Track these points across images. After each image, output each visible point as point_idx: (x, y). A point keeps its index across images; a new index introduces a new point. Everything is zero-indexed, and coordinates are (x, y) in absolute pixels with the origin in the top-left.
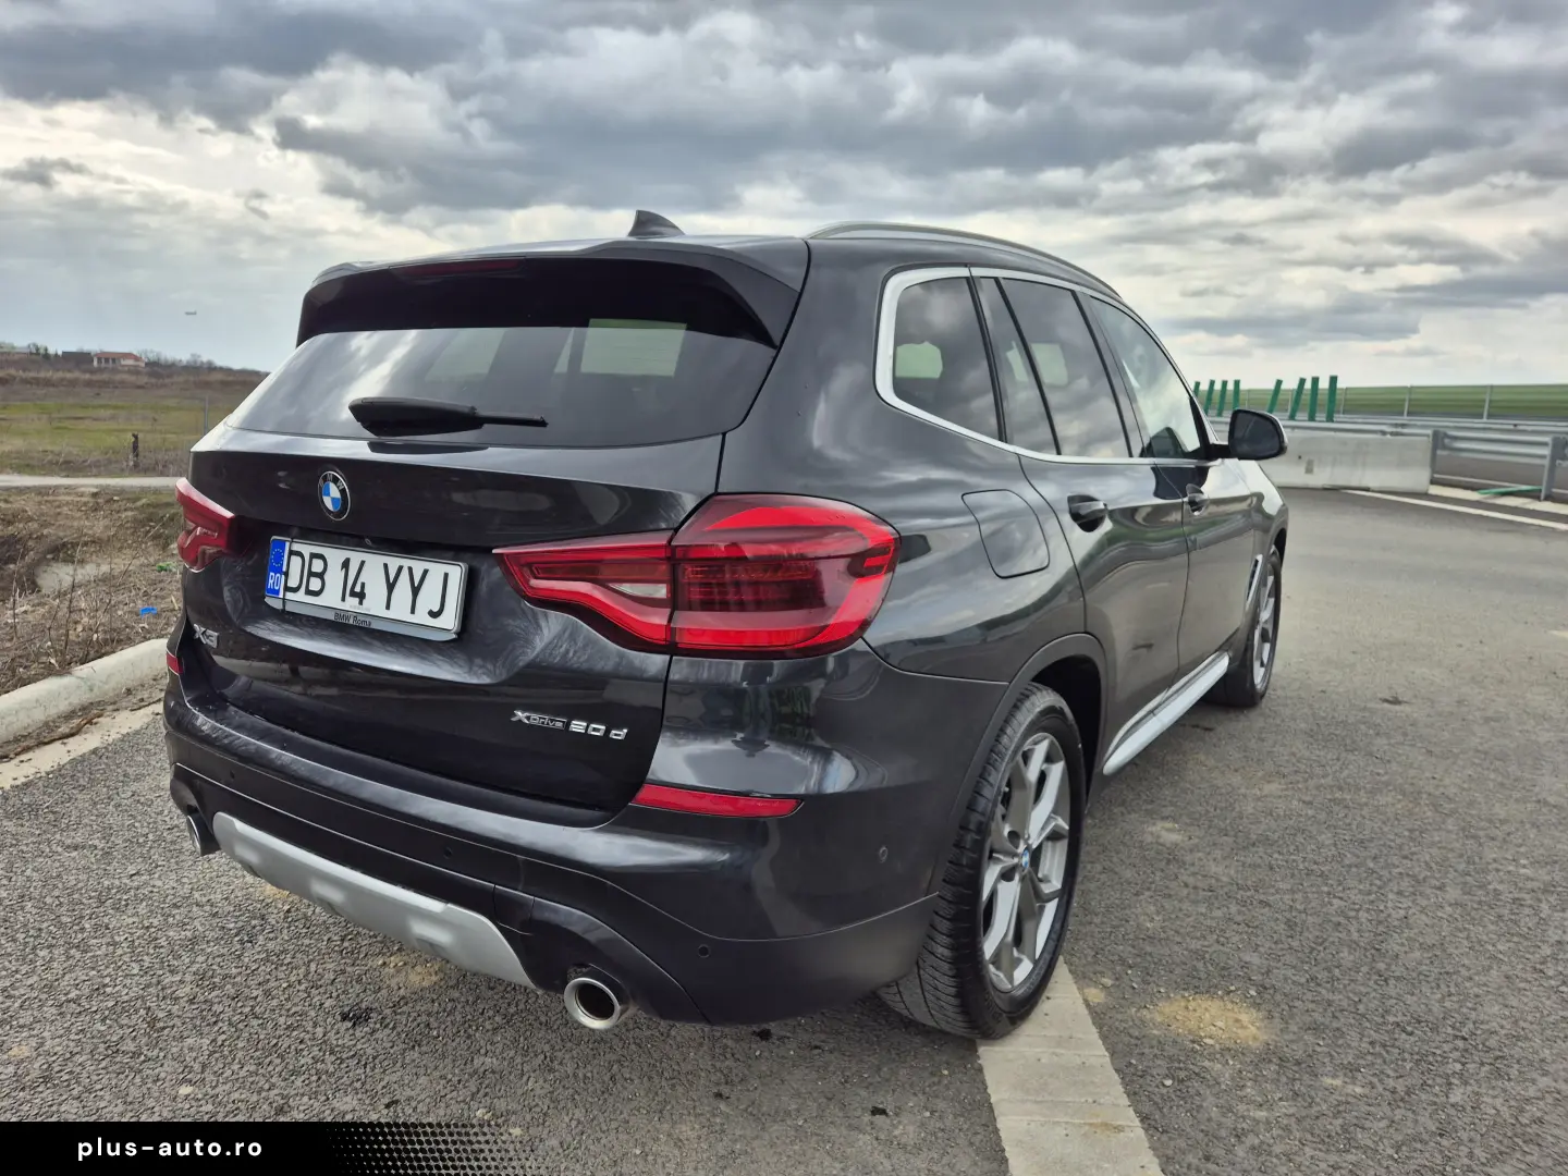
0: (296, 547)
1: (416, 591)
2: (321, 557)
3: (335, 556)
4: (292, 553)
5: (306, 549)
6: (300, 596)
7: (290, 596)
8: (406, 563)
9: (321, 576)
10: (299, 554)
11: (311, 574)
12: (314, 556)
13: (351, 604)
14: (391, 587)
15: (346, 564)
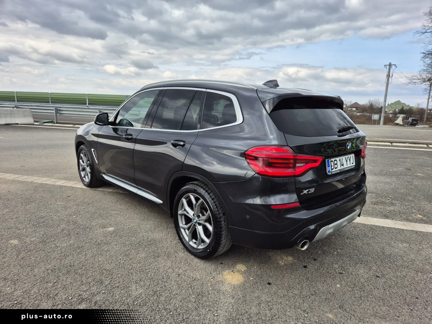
0: (332, 160)
1: (350, 160)
2: (336, 160)
3: (338, 159)
4: (331, 161)
5: (333, 160)
6: (334, 170)
7: (333, 170)
8: (348, 156)
9: (336, 164)
10: (332, 161)
11: (335, 164)
12: (335, 160)
13: (342, 167)
14: (347, 161)
15: (340, 160)
